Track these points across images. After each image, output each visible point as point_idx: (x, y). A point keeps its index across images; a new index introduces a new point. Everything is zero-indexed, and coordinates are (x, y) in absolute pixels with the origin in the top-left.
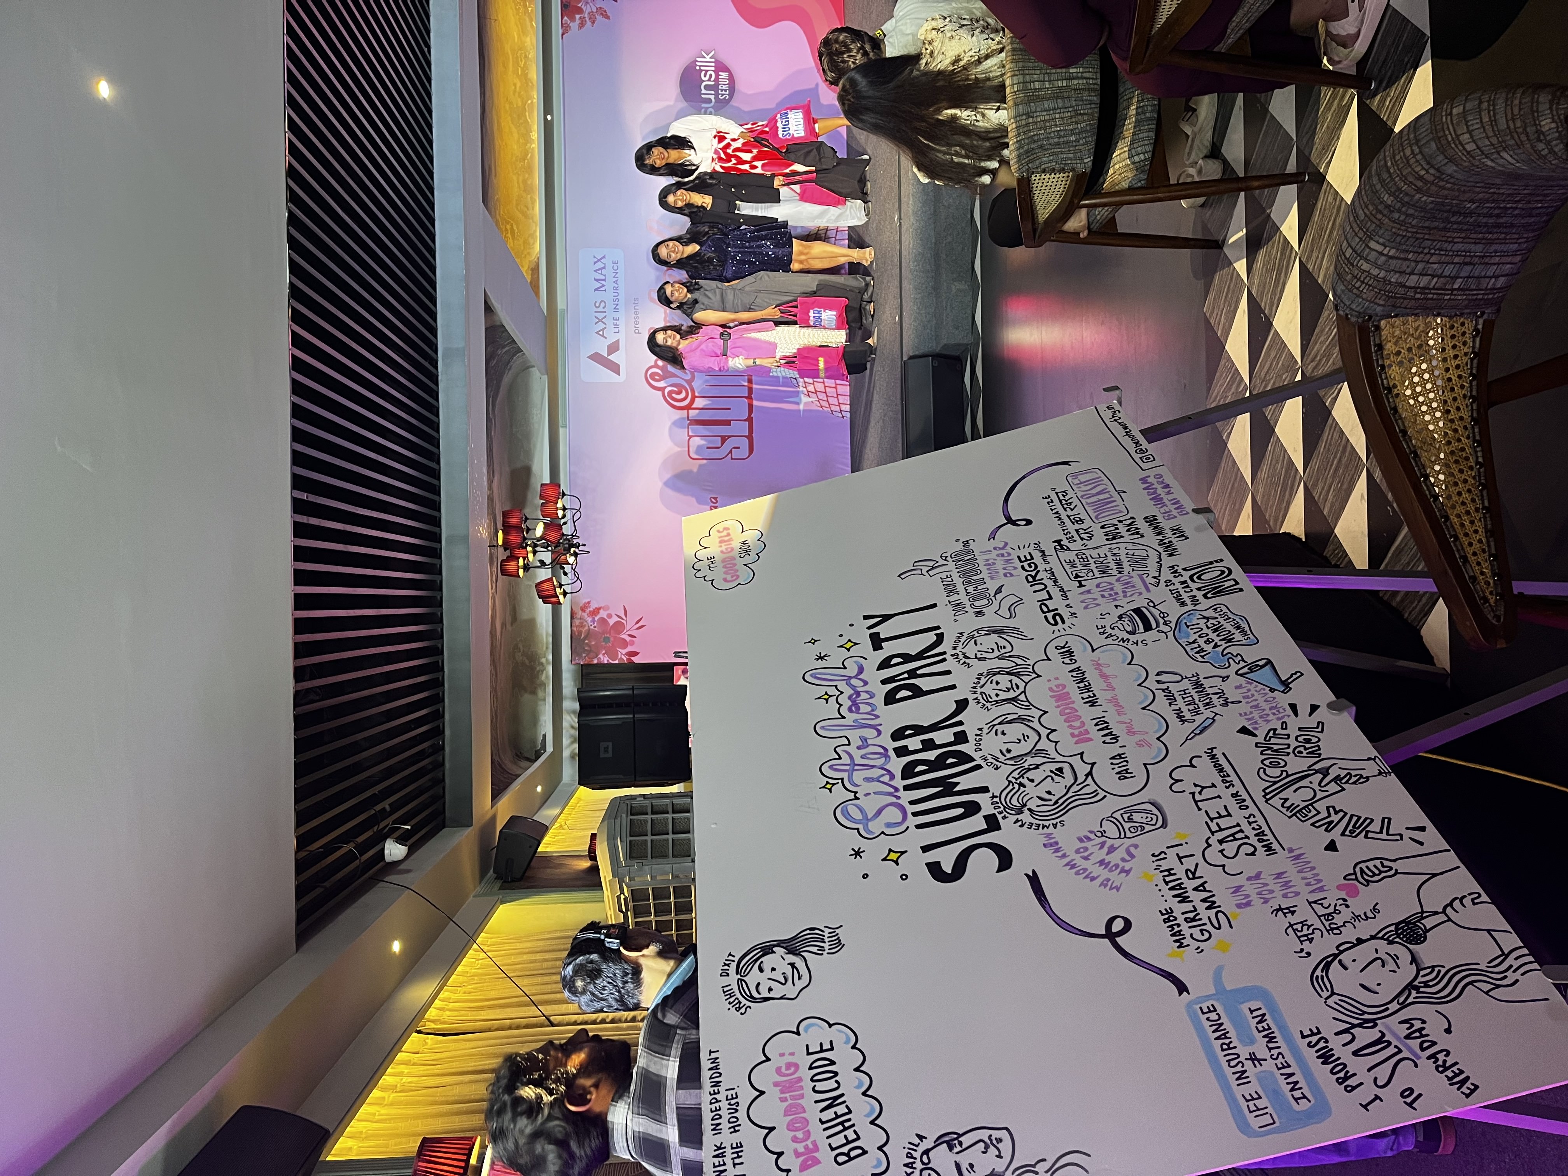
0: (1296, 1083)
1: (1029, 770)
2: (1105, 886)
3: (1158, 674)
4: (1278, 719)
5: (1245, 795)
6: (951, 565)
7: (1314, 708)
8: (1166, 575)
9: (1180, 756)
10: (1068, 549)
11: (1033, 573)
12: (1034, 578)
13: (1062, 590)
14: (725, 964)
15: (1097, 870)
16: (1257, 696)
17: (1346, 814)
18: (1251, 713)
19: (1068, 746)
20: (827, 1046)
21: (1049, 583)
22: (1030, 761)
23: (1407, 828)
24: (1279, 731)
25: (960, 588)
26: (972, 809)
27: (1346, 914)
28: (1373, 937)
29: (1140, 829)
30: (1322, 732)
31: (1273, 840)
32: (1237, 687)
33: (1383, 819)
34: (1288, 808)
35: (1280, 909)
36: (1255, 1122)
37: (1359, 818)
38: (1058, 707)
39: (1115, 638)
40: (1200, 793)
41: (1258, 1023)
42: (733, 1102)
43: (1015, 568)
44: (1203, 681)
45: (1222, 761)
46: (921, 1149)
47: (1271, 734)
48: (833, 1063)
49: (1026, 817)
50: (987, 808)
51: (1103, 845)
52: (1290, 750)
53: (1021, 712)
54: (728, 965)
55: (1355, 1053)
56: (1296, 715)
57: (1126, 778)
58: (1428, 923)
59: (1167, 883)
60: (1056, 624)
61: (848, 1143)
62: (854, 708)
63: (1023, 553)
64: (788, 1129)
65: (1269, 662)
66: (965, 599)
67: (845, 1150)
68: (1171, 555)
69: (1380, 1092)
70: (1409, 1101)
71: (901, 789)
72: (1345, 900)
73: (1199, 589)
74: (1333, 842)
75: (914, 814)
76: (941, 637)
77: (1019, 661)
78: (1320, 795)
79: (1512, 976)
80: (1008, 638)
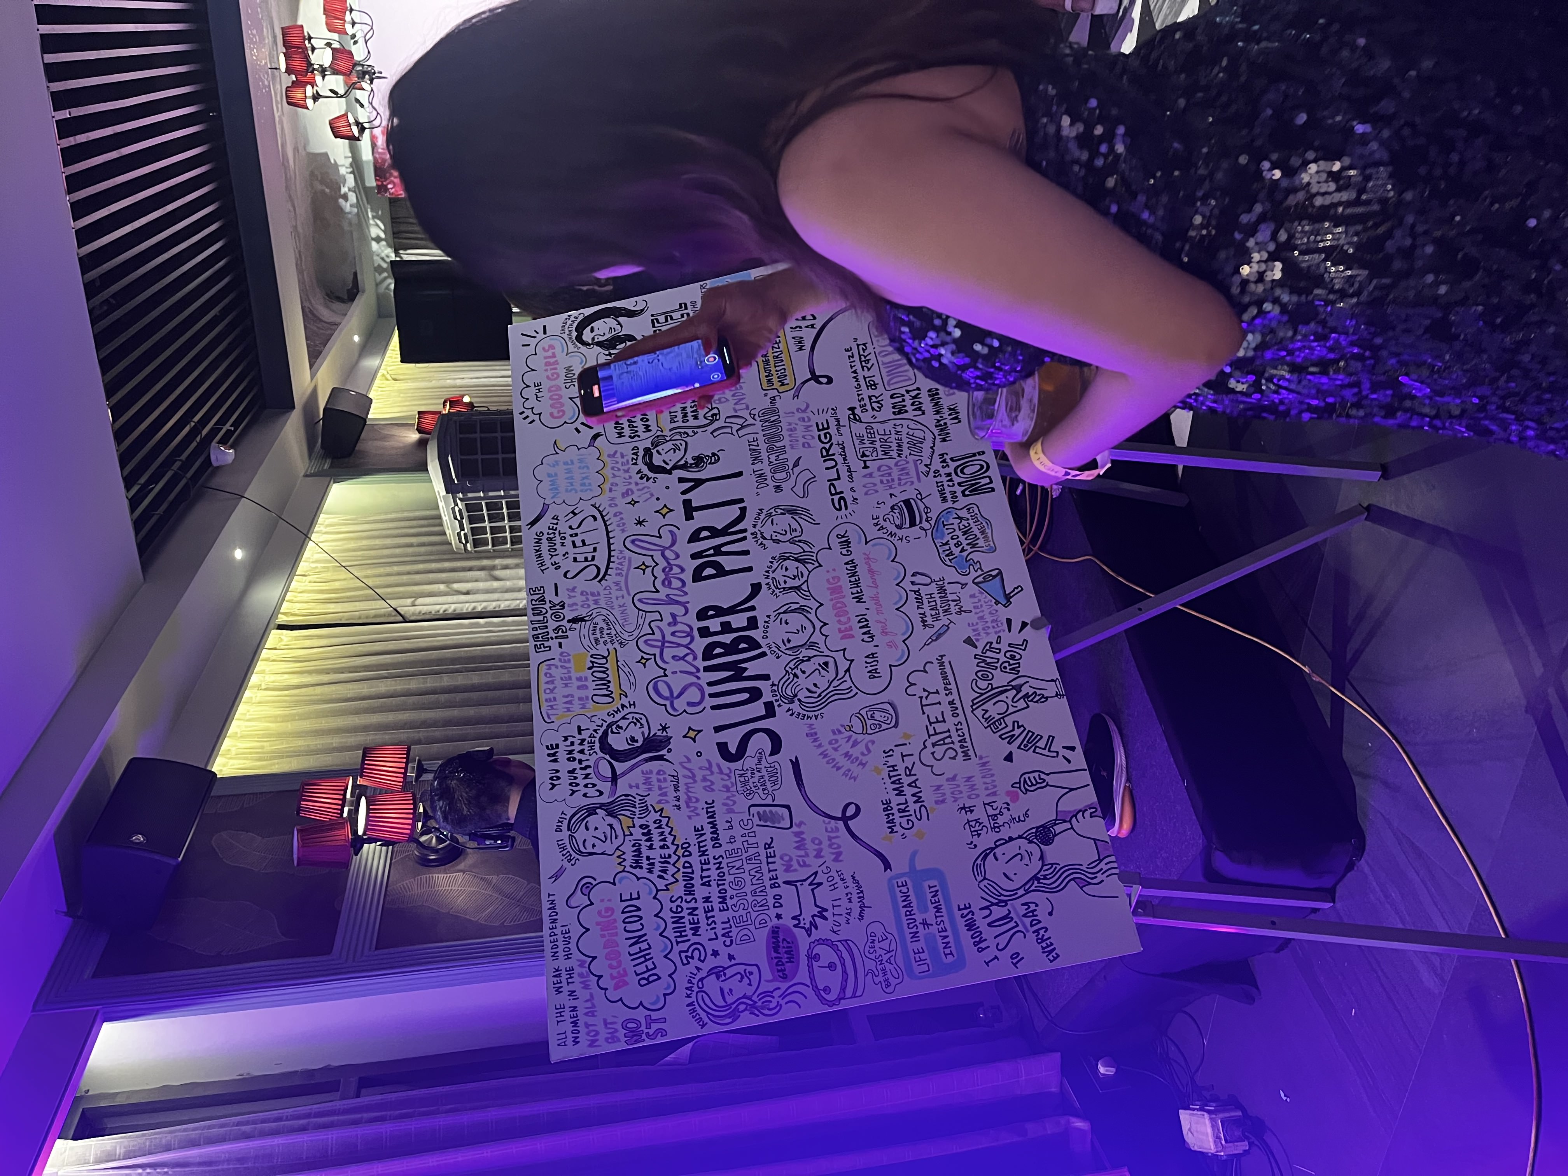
0: (948, 943)
1: (803, 661)
2: (847, 776)
3: (913, 575)
4: (996, 632)
5: (958, 705)
6: (758, 426)
7: (1024, 624)
8: (937, 464)
9: (916, 662)
10: (860, 421)
11: (827, 446)
12: (827, 451)
13: (849, 471)
14: (559, 821)
15: (842, 761)
16: (985, 608)
17: (1025, 729)
18: (977, 624)
19: (835, 642)
20: (635, 896)
21: (839, 459)
22: (805, 652)
23: (1064, 747)
24: (994, 645)
25: (764, 455)
26: (756, 695)
27: (1006, 816)
28: (1020, 837)
29: (878, 727)
30: (1024, 650)
31: (970, 747)
32: (971, 596)
33: (1049, 737)
34: (986, 719)
35: (964, 808)
36: (917, 969)
37: (1033, 734)
38: (832, 600)
39: (885, 531)
40: (926, 698)
41: (933, 897)
42: (566, 936)
43: (813, 437)
44: (947, 587)
45: (948, 669)
46: (698, 977)
47: (987, 647)
48: (639, 909)
49: (795, 706)
50: (767, 697)
51: (850, 737)
52: (998, 665)
53: (803, 602)
54: (561, 822)
55: (989, 925)
56: (1010, 631)
57: (875, 677)
58: (1058, 828)
59: (890, 777)
60: (840, 509)
61: (648, 970)
62: (667, 582)
63: (821, 419)
64: (606, 959)
65: (1000, 573)
66: (767, 470)
67: (646, 975)
68: (944, 440)
69: (998, 954)
70: (1015, 961)
71: (702, 670)
72: (1008, 804)
73: (960, 484)
74: (1011, 753)
75: (712, 695)
76: (743, 510)
77: (807, 548)
78: (1011, 710)
79: (1100, 877)
80: (799, 520)
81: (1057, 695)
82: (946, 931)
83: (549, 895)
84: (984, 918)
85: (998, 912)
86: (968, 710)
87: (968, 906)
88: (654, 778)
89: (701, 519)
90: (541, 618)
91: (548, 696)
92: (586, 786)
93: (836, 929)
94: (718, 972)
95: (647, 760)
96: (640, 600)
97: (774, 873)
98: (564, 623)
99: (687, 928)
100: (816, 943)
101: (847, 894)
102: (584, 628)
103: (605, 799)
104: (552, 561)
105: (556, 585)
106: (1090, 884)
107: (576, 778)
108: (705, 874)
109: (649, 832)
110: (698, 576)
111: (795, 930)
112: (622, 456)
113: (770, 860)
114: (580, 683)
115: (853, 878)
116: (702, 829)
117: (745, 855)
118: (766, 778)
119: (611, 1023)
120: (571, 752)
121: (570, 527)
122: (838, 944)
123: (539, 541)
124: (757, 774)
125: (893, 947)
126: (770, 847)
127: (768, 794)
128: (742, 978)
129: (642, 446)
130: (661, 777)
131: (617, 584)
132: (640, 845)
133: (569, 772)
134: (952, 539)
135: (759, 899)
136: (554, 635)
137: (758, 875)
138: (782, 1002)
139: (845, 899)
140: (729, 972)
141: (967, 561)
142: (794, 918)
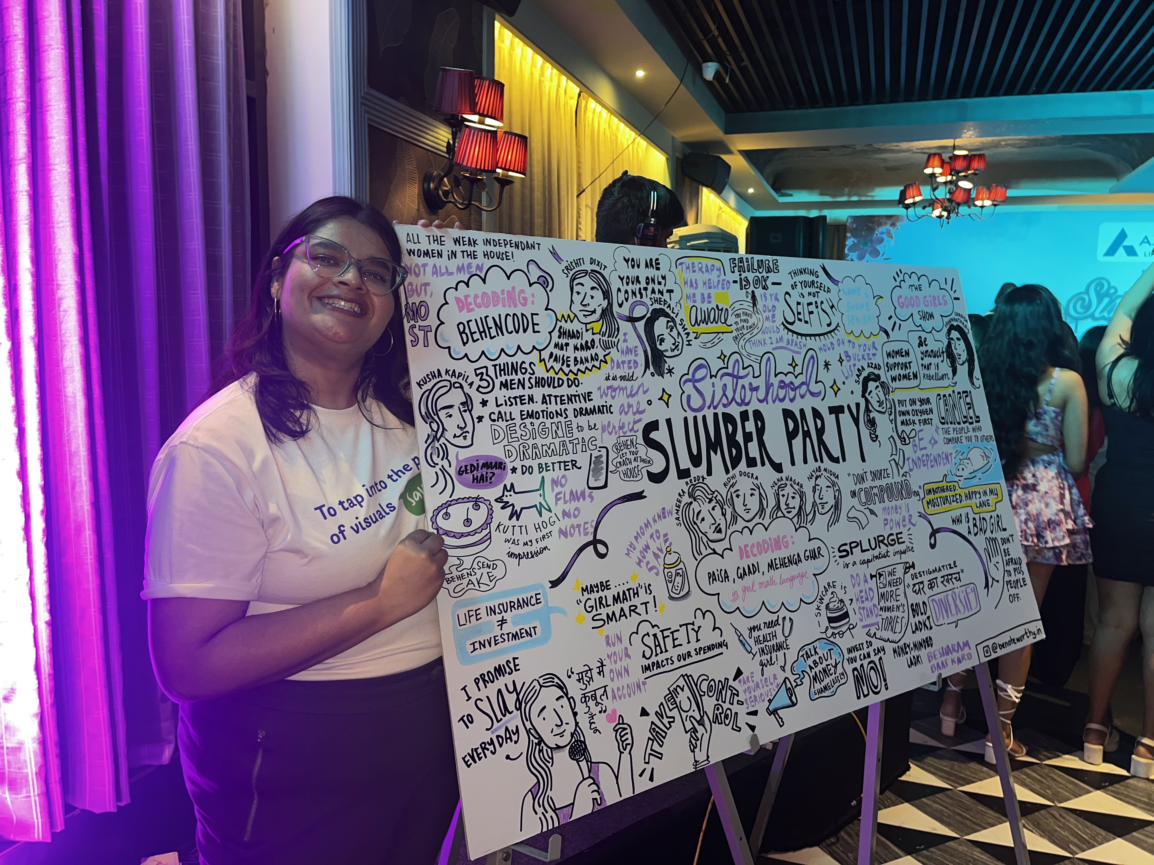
0: (484, 647)
1: (722, 509)
2: (630, 546)
3: (790, 619)
4: (746, 700)
5: (688, 661)
6: (898, 479)
7: (753, 728)
8: (877, 644)
9: (723, 620)
10: (905, 573)
11: (886, 541)
12: (882, 541)
13: (869, 561)
15: (642, 542)
16: (766, 689)
17: (668, 729)
18: (753, 681)
19: (738, 540)
20: (536, 328)
22: (729, 511)
23: (653, 769)
24: (736, 698)
25: (878, 483)
26: (696, 461)
27: (595, 710)
28: (577, 724)
29: (669, 580)
30: (733, 729)
31: (653, 673)
32: (775, 675)
33: (662, 754)
34: (676, 690)
35: (602, 665)
36: (462, 613)
38: (770, 539)
39: (824, 593)
40: (693, 629)
41: (526, 630)
42: (504, 256)
43: (891, 529)
44: (782, 652)
45: (716, 651)
46: (464, 383)
47: (734, 691)
48: (525, 331)
49: (686, 499)
50: (695, 472)
51: (661, 550)
52: (720, 702)
53: (768, 511)
55: (500, 691)
56: (748, 714)
57: (709, 578)
58: (583, 764)
59: (628, 590)
60: (840, 551)
61: (472, 334)
62: (783, 385)
63: (905, 537)
64: (484, 293)
65: (794, 705)
66: (867, 484)
67: (467, 331)
68: (895, 651)
69: (472, 701)
70: (466, 718)
71: (715, 411)
72: (605, 711)
73: (862, 666)
74: (648, 714)
75: (695, 418)
76: (836, 460)
77: (810, 517)
78: (684, 715)
79: (540, 810)
80: (830, 512)
81: (696, 761)
82: (496, 644)
83: (539, 244)
84: (506, 685)
85: (511, 700)
86: (683, 671)
87: (517, 668)
88: (631, 357)
89: (830, 420)
90: (756, 267)
91: (696, 265)
92: (626, 292)
93: (501, 528)
94: (467, 404)
95: (645, 352)
96: (769, 359)
97: (551, 468)
98: (752, 288)
99: (507, 377)
100: (490, 507)
101: (531, 541)
102: (747, 306)
103: (616, 308)
104: (798, 283)
105: (780, 284)
106: (534, 799)
107: (633, 283)
108: (553, 398)
109: (588, 348)
110: (787, 414)
111: (502, 486)
112: (874, 355)
113: (562, 464)
114: (706, 296)
115: (545, 548)
116: (590, 400)
117: (567, 440)
118: (629, 466)
119: (426, 290)
120: (653, 281)
121: (822, 302)
122: (488, 529)
123: (812, 273)
124: (632, 457)
125: (483, 588)
126: (573, 465)
127: (617, 467)
128: (461, 428)
129: (881, 373)
130: (632, 364)
131: (781, 339)
132: (578, 338)
133: (638, 277)
134: (820, 657)
135: (530, 451)
136: (743, 277)
137: (550, 452)
138: (438, 467)
139: (526, 539)
140: (466, 415)
141: (802, 671)
142: (512, 485)
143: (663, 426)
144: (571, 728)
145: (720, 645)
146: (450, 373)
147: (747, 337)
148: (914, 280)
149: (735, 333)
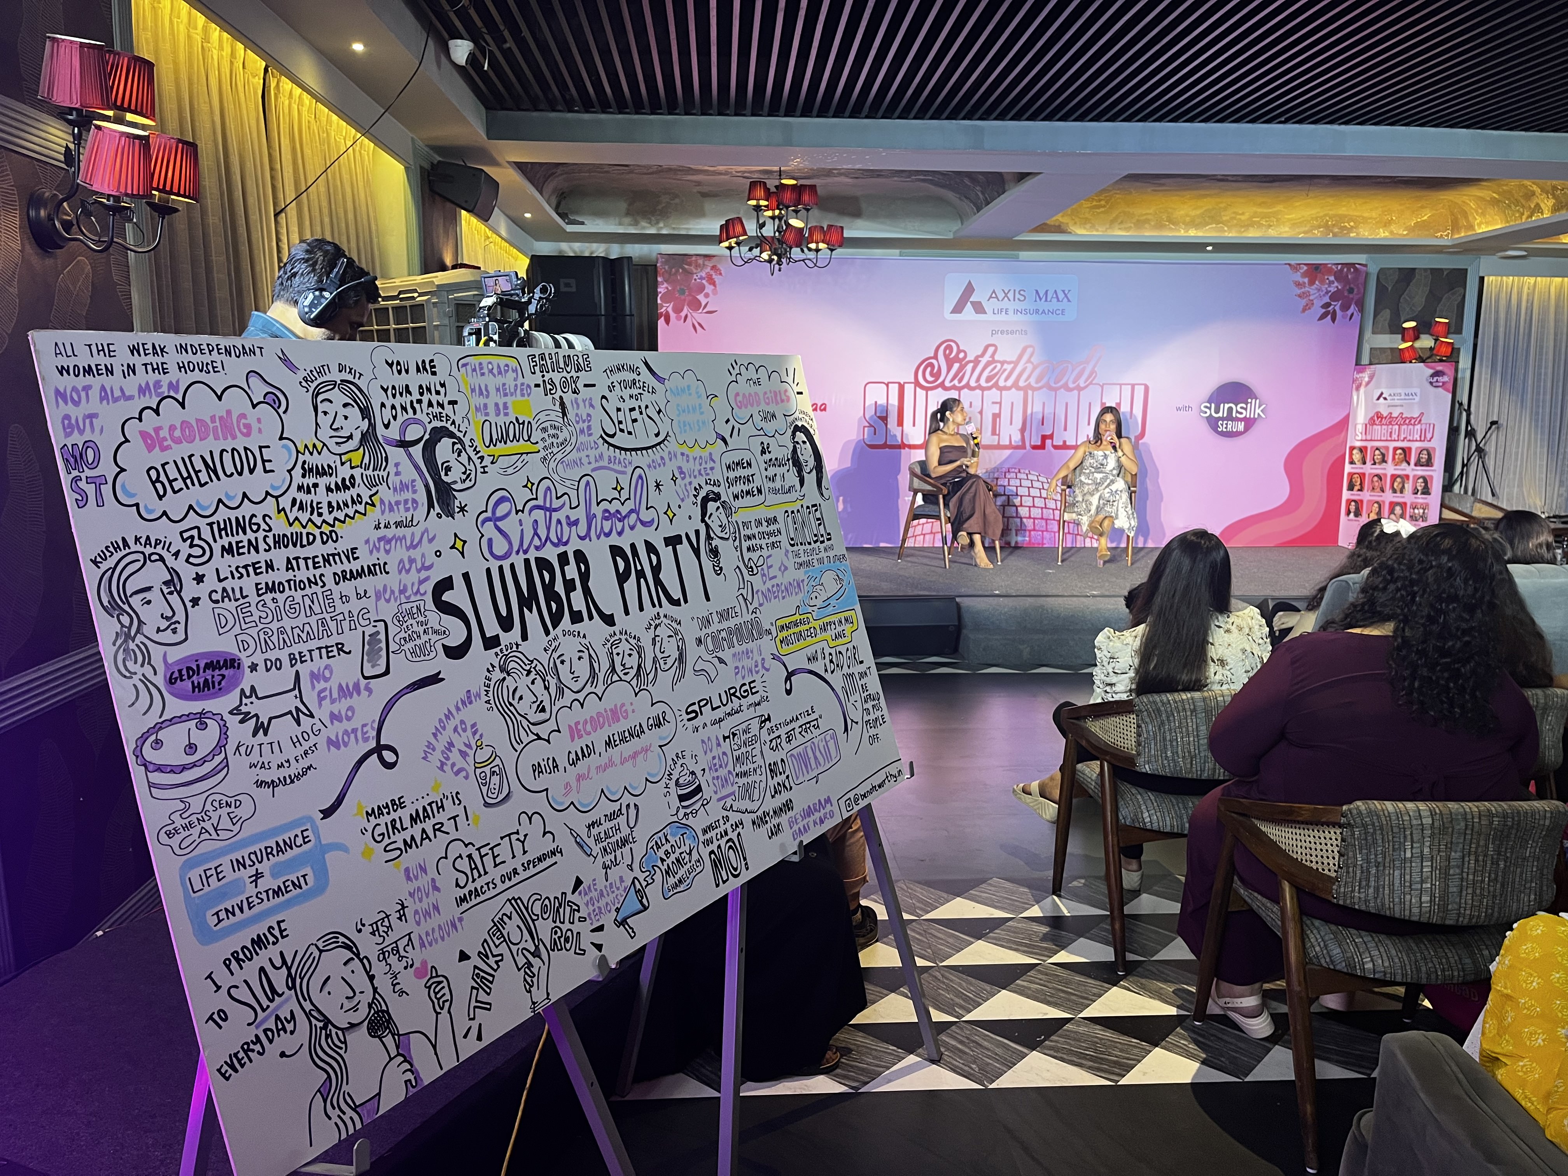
0: (234, 914)
1: (544, 681)
3: (636, 805)
4: (589, 914)
6: (748, 617)
7: (599, 947)
8: (734, 817)
9: (554, 822)
10: (761, 728)
11: (738, 694)
12: (734, 694)
13: (721, 720)
14: (351, 369)
15: (443, 739)
16: (612, 896)
17: (495, 971)
18: (596, 890)
19: (567, 719)
20: (269, 466)
21: (728, 709)
22: (553, 682)
23: (480, 1025)
24: (577, 915)
25: (725, 625)
26: (506, 624)
27: (398, 966)
28: (375, 990)
29: (483, 782)
30: (575, 953)
31: (471, 904)
32: (621, 878)
33: (490, 1004)
34: (502, 919)
35: (403, 907)
36: (195, 874)
37: (491, 983)
38: (606, 711)
40: (518, 839)
41: (293, 882)
42: (210, 367)
43: (743, 678)
44: (628, 847)
45: (549, 862)
46: (164, 553)
47: (575, 907)
48: (251, 471)
49: (497, 675)
50: (506, 638)
51: (469, 746)
52: (558, 924)
53: (601, 676)
55: (262, 970)
56: (593, 931)
57: (534, 771)
58: (389, 1040)
59: (430, 804)
60: (688, 713)
61: (170, 482)
62: (608, 515)
63: (758, 686)
64: (183, 422)
65: (645, 908)
66: (715, 627)
67: (163, 478)
68: (754, 823)
69: (224, 991)
70: (216, 1017)
71: (526, 556)
72: (412, 966)
73: (719, 847)
74: (468, 958)
75: (501, 568)
76: (676, 603)
77: (651, 676)
78: (514, 948)
79: (334, 1113)
80: (674, 667)
81: (534, 1003)
82: (250, 908)
83: (261, 348)
84: (270, 959)
85: (279, 979)
86: (509, 894)
87: (284, 934)
88: (408, 495)
89: (666, 553)
90: (562, 365)
91: (485, 365)
92: (393, 407)
93: (242, 749)
94: (173, 583)
95: (427, 486)
96: (588, 483)
97: (308, 657)
98: (559, 393)
99: (230, 538)
100: (222, 723)
101: (288, 761)
102: (556, 416)
103: (380, 430)
104: (615, 384)
105: (594, 385)
106: (325, 1101)
107: (401, 394)
108: (302, 563)
109: (346, 488)
110: (616, 551)
111: (238, 691)
112: (712, 469)
113: (324, 651)
114: (501, 407)
115: (309, 768)
116: (355, 559)
117: (327, 617)
118: (418, 642)
119: (91, 424)
120: (429, 390)
121: (647, 407)
122: (223, 755)
123: (632, 369)
124: (421, 629)
125: (223, 835)
126: (338, 649)
127: (401, 645)
128: (167, 619)
129: (721, 490)
130: (410, 505)
131: (601, 456)
132: (331, 475)
133: (407, 386)
134: (672, 846)
135: (274, 638)
136: (546, 379)
137: (304, 636)
138: (136, 680)
139: (281, 759)
140: (174, 599)
141: (653, 866)
142: (253, 689)
143: (459, 583)
144: (369, 996)
145: (553, 853)
146: (143, 541)
147: (559, 456)
148: (751, 373)
149: (542, 453)
